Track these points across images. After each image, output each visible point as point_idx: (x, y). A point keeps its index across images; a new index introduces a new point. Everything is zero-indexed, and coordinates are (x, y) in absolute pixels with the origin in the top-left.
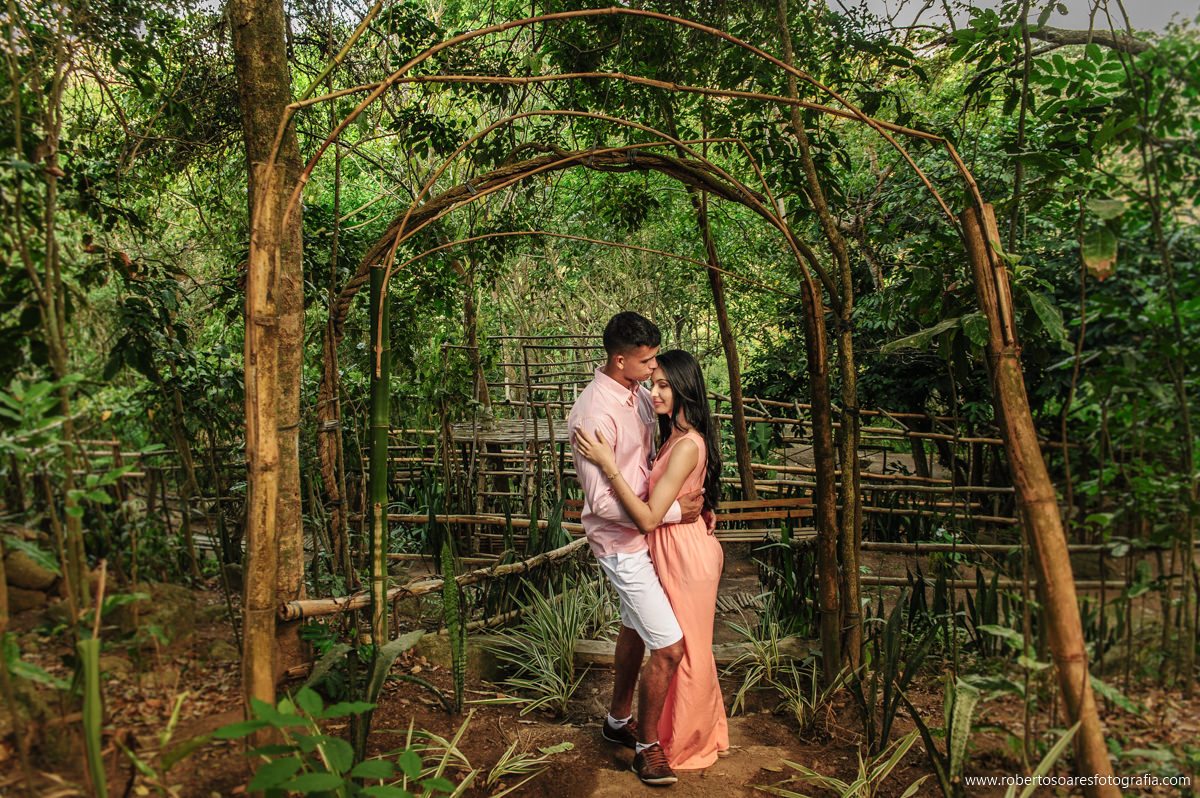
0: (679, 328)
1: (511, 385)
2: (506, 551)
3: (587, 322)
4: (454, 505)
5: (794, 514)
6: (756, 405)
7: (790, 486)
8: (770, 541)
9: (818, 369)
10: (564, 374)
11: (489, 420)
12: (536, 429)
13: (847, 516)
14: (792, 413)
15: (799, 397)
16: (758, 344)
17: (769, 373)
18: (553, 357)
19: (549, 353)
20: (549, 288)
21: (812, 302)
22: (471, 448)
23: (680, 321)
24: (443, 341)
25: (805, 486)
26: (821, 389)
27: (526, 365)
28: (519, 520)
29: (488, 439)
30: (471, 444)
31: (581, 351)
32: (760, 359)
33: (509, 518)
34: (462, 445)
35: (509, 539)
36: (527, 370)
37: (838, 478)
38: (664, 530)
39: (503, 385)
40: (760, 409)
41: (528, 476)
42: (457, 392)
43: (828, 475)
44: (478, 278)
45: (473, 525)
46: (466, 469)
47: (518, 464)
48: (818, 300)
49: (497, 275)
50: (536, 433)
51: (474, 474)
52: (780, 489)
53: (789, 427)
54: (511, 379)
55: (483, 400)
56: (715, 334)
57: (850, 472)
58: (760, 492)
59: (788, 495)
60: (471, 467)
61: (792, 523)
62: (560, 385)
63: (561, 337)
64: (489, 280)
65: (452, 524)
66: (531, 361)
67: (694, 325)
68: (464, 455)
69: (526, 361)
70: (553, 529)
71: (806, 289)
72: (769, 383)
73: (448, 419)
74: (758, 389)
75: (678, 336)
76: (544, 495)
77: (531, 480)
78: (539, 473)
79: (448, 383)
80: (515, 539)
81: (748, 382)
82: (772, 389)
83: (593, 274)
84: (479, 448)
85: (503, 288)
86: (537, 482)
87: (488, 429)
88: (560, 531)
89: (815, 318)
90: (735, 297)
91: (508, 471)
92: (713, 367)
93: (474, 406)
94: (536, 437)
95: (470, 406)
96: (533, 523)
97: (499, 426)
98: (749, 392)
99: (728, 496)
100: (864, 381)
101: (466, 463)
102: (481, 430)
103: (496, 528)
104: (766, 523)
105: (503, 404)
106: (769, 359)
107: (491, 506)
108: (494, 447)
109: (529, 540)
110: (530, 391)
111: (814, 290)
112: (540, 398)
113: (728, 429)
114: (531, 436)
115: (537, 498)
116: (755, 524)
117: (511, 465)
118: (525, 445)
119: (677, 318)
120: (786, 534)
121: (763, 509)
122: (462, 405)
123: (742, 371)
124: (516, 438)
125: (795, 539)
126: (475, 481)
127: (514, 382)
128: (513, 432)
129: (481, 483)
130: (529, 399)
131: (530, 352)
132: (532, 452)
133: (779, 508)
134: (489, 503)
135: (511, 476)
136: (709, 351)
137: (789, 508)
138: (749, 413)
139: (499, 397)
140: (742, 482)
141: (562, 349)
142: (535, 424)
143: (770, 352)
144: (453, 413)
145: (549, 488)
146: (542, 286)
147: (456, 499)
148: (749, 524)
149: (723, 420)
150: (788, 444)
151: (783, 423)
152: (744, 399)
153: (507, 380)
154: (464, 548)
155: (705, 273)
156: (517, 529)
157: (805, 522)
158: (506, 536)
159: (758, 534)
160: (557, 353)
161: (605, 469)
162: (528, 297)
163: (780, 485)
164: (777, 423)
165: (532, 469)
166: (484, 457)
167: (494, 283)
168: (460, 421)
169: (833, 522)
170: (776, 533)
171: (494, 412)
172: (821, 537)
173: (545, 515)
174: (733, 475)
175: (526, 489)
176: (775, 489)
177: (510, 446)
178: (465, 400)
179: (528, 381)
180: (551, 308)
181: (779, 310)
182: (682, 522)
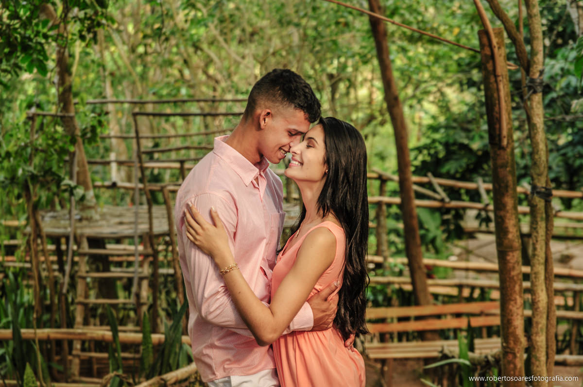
0: (334, 88)
1: (120, 163)
2: (112, 374)
3: (217, 82)
4: (46, 317)
5: (476, 322)
6: (429, 186)
7: (473, 288)
8: (445, 357)
9: (500, 140)
10: (187, 148)
11: (90, 208)
12: (150, 219)
13: (537, 323)
14: (475, 195)
15: (484, 176)
16: (433, 109)
17: (446, 145)
18: (174, 125)
19: (167, 121)
20: (167, 39)
21: (492, 57)
22: (67, 243)
23: (334, 80)
24: (29, 106)
25: (491, 288)
26: (504, 166)
27: (138, 138)
28: (130, 334)
29: (90, 231)
30: (67, 238)
31: (209, 119)
32: (434, 129)
33: (115, 332)
34: (55, 239)
35: (116, 359)
36: (138, 144)
37: (526, 277)
38: (290, 340)
39: (108, 163)
40: (435, 191)
41: (141, 279)
42: (48, 172)
43: (514, 273)
44: (74, 28)
45: (70, 343)
46: (62, 270)
47: (130, 264)
48: (500, 54)
49: (99, 24)
50: (151, 224)
51: (72, 277)
52: (460, 292)
53: (472, 213)
54: (118, 154)
55: (82, 183)
56: (379, 96)
57: (541, 269)
58: (436, 296)
59: (470, 299)
60: (67, 268)
61: (474, 333)
62: (182, 162)
63: (184, 102)
64: (89, 31)
65: (41, 342)
66: (145, 131)
67: (352, 85)
68: (59, 253)
69: (137, 132)
70: (172, 345)
71: (485, 40)
72: (447, 158)
73: (36, 207)
74: (433, 166)
75: (333, 99)
76: (163, 303)
77: (145, 284)
78: (154, 275)
79: (37, 160)
80: (125, 359)
81: (420, 158)
82: (451, 167)
83: (222, 21)
84: (78, 242)
85: (109, 38)
86: (153, 286)
87: (89, 219)
88: (181, 347)
89: (496, 76)
90: (404, 50)
91: (115, 272)
92: (377, 139)
93: (71, 190)
94: (151, 228)
95: (65, 191)
96: (146, 338)
97: (103, 216)
98: (422, 169)
99: (395, 300)
100: (564, 155)
101: (61, 264)
102: (80, 220)
103: (100, 345)
104: (443, 334)
105: (108, 187)
106: (447, 127)
107: (94, 316)
108: (97, 242)
109: (141, 360)
110: (143, 169)
111: (495, 41)
112: (156, 179)
113: (397, 218)
114: (144, 227)
115: (153, 307)
116: (429, 335)
117: (119, 264)
118: (137, 240)
119: (331, 76)
120: (465, 348)
121: (438, 317)
122: (54, 188)
123: (412, 143)
124: (126, 230)
125: (476, 355)
126: (73, 286)
127: (123, 158)
128: (121, 223)
129: (80, 287)
130: (141, 180)
131: (143, 121)
132: (145, 247)
133: (458, 315)
134: (91, 313)
135: (120, 278)
136: (371, 118)
137: (470, 315)
138: (420, 196)
139: (103, 179)
140: (413, 283)
141: (185, 116)
142: (150, 211)
143: (447, 119)
144: (44, 199)
145: (168, 293)
146: (158, 34)
147: (48, 309)
148: (421, 335)
149: (389, 205)
150: (471, 235)
151: (464, 209)
152: (415, 178)
153: (113, 156)
154: (59, 372)
155: (366, 19)
156: (127, 346)
157: (491, 331)
158: (112, 356)
159: (432, 348)
160: (179, 121)
161: (218, 260)
162: (141, 49)
163: (460, 287)
164: (457, 209)
165: (147, 270)
166: (84, 255)
167: (95, 34)
168: (53, 208)
169: (520, 332)
170: (452, 347)
171: (97, 197)
172: (507, 351)
173: (162, 328)
174: (400, 273)
175: (138, 296)
176: (454, 292)
177: (118, 240)
178: (59, 181)
179: (139, 157)
180: (170, 63)
181: (459, 65)
182: (313, 330)
